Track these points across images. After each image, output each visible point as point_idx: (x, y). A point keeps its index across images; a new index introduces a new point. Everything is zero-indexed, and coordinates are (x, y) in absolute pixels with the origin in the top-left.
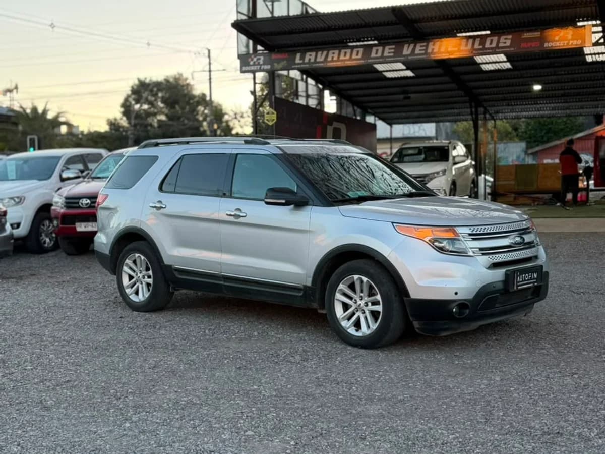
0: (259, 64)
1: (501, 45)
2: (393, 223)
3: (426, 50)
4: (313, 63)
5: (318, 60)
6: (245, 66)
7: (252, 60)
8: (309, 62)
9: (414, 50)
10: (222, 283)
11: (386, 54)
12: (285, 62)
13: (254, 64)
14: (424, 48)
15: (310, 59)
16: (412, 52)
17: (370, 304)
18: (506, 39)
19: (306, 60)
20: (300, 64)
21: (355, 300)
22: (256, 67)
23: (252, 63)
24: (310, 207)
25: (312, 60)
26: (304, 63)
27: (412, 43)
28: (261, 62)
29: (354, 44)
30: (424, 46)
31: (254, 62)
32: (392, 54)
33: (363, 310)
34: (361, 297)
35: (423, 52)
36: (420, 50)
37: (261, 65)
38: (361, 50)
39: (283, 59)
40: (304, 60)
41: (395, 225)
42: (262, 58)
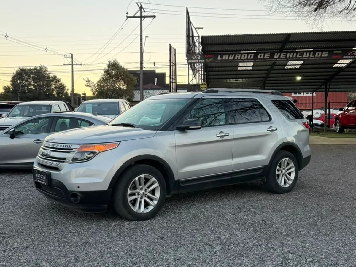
0: (198, 59)
1: (323, 56)
3: (286, 56)
4: (227, 60)
5: (230, 58)
6: (190, 60)
7: (194, 57)
8: (225, 59)
9: (280, 56)
11: (265, 57)
12: (212, 59)
13: (195, 59)
14: (285, 55)
15: (225, 58)
16: (279, 57)
18: (325, 53)
19: (224, 58)
20: (220, 60)
22: (196, 60)
23: (194, 58)
25: (227, 58)
26: (222, 60)
27: (279, 53)
28: (199, 58)
29: (243, 52)
30: (285, 54)
31: (195, 58)
32: (268, 58)
35: (285, 57)
36: (283, 56)
37: (199, 60)
38: (253, 55)
39: (211, 57)
40: (222, 58)
42: (200, 56)
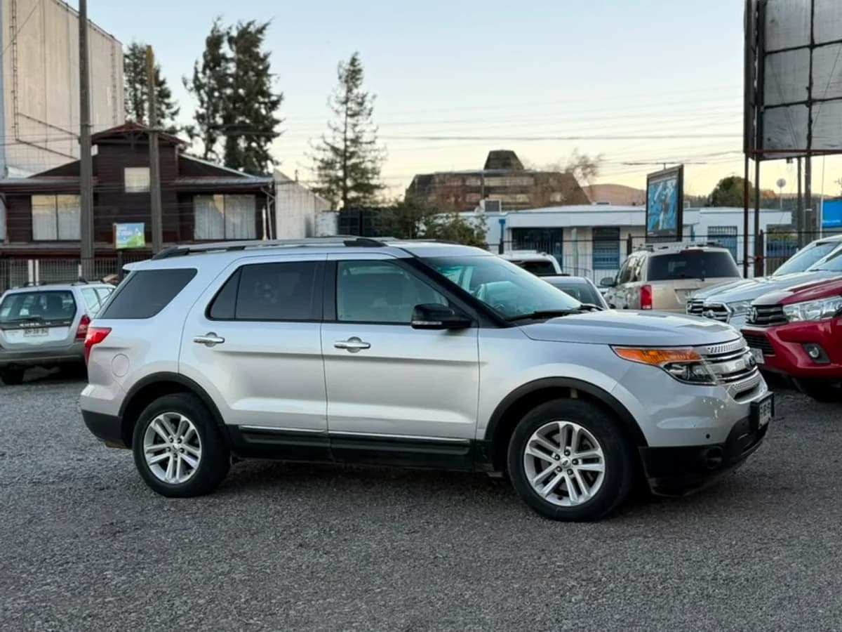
2: (610, 345)
10: (328, 445)
17: (580, 461)
21: (557, 455)
24: (475, 330)
33: (571, 470)
34: (568, 451)
41: (614, 348)
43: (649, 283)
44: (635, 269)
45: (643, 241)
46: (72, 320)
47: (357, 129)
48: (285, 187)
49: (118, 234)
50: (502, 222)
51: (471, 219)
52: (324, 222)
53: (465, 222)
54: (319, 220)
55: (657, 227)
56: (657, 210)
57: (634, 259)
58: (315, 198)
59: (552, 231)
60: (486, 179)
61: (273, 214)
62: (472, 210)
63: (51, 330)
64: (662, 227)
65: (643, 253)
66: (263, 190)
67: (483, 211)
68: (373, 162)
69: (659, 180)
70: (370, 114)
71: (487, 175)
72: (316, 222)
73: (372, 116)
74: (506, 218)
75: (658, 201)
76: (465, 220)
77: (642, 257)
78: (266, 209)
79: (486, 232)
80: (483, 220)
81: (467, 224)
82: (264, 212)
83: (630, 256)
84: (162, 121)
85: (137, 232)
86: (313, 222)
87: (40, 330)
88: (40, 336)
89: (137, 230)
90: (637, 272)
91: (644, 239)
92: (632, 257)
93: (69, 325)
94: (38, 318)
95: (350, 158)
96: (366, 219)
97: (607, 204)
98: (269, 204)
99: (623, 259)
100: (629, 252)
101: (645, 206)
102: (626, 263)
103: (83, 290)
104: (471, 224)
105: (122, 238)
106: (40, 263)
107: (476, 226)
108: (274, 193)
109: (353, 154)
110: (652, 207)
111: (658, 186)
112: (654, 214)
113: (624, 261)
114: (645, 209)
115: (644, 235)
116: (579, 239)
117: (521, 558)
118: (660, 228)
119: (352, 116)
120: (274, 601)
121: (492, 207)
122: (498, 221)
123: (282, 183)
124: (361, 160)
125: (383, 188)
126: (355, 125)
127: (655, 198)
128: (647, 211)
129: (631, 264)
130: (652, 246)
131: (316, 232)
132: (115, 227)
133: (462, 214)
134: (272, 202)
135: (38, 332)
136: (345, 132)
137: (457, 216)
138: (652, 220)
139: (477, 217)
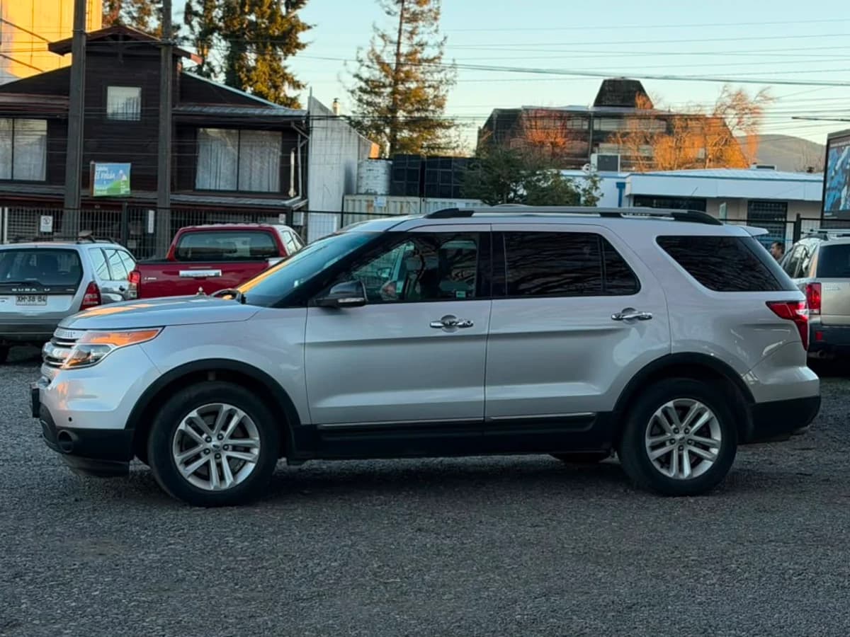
43: (819, 280)
44: (803, 260)
45: (816, 225)
46: (76, 287)
47: (416, 39)
48: (322, 123)
49: (97, 177)
50: (621, 186)
51: (577, 180)
52: (371, 173)
53: (569, 184)
54: (363, 170)
55: (839, 207)
56: (839, 183)
57: (802, 248)
58: (360, 139)
59: (690, 202)
60: (596, 121)
61: (305, 160)
62: (578, 166)
63: (49, 298)
64: (845, 206)
65: (813, 240)
66: (293, 125)
67: (594, 170)
68: (436, 88)
69: (844, 143)
70: (436, 19)
71: (598, 116)
72: (358, 174)
73: (439, 22)
74: (627, 180)
75: (840, 172)
76: (569, 180)
77: (812, 246)
78: (296, 153)
79: (598, 199)
80: (595, 182)
81: (572, 186)
82: (293, 156)
83: (796, 244)
84: (146, 18)
85: (122, 175)
86: (355, 172)
87: (36, 297)
88: (36, 305)
89: (121, 172)
90: (804, 266)
91: (819, 223)
92: (800, 245)
93: (73, 294)
94: (34, 281)
95: (403, 81)
96: (429, 172)
97: (773, 168)
98: (300, 146)
99: (789, 245)
100: (797, 238)
101: (823, 174)
102: (791, 253)
103: (89, 249)
104: (577, 187)
105: (102, 181)
106: (10, 210)
107: (584, 190)
108: (308, 131)
109: (408, 77)
110: (832, 178)
111: (843, 151)
112: (833, 189)
113: (789, 249)
114: (822, 179)
115: (819, 217)
116: (728, 218)
117: (653, 551)
118: (841, 208)
119: (410, 21)
120: (406, 569)
121: (607, 164)
122: (615, 185)
123: (320, 118)
124: (421, 85)
125: (448, 127)
126: (412, 33)
127: (837, 168)
128: (825, 182)
129: (799, 253)
130: (826, 232)
131: (358, 187)
132: (94, 166)
133: (566, 173)
134: (304, 142)
135: (34, 300)
136: (399, 43)
137: (558, 175)
138: (832, 197)
139: (586, 178)
